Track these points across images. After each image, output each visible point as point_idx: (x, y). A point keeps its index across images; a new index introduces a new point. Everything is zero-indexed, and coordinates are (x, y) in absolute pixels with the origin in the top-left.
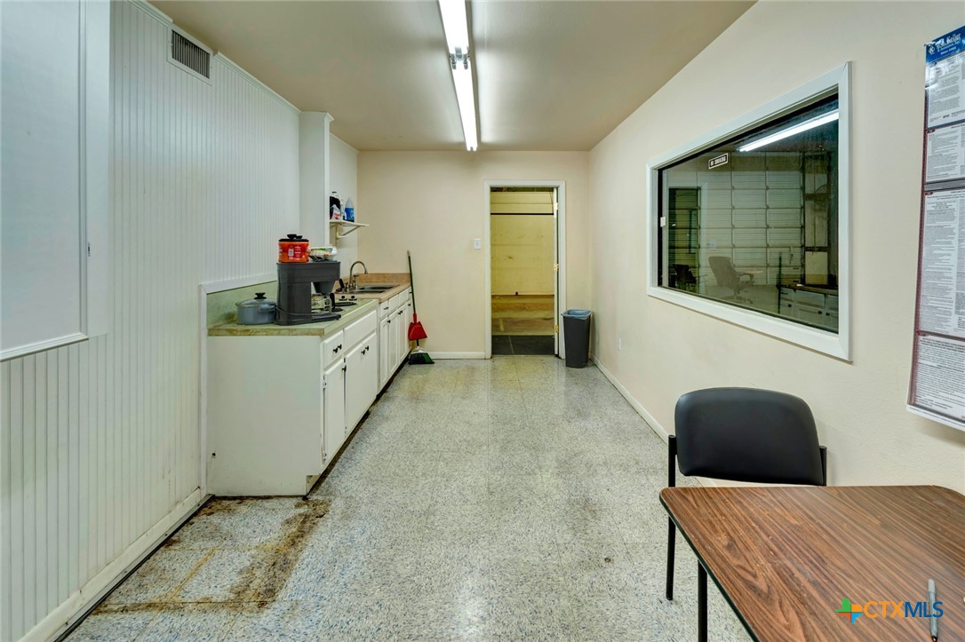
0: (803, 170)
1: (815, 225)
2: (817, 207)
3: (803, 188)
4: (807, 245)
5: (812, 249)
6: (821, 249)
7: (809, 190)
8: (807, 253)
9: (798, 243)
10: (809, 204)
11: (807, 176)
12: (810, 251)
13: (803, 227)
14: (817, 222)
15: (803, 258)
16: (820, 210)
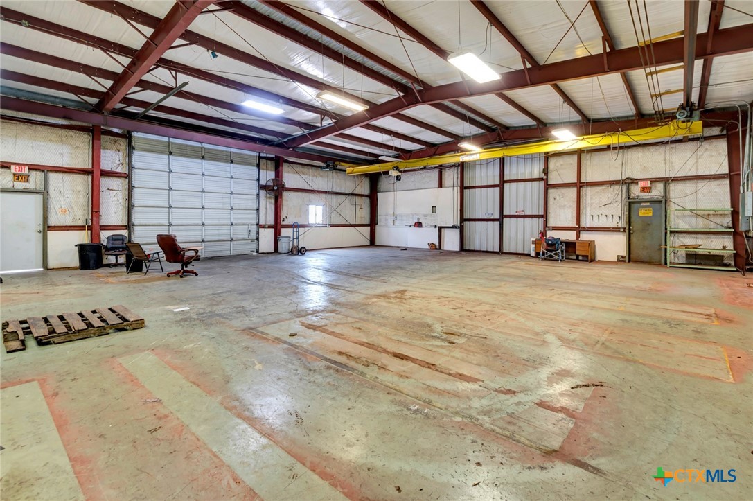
0: (258, 166)
1: (266, 208)
2: (268, 195)
3: (258, 180)
4: (260, 223)
5: (263, 226)
6: (270, 226)
7: (263, 182)
8: (260, 229)
9: (254, 222)
10: (263, 192)
11: (261, 171)
12: (263, 227)
13: (258, 210)
14: (268, 207)
15: (258, 233)
16: (270, 198)
